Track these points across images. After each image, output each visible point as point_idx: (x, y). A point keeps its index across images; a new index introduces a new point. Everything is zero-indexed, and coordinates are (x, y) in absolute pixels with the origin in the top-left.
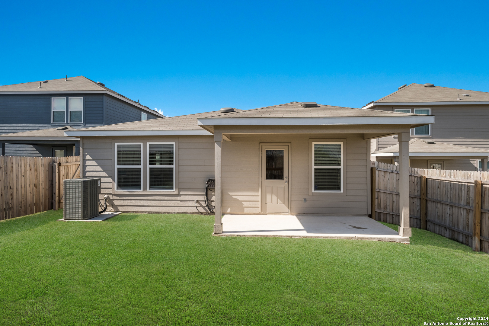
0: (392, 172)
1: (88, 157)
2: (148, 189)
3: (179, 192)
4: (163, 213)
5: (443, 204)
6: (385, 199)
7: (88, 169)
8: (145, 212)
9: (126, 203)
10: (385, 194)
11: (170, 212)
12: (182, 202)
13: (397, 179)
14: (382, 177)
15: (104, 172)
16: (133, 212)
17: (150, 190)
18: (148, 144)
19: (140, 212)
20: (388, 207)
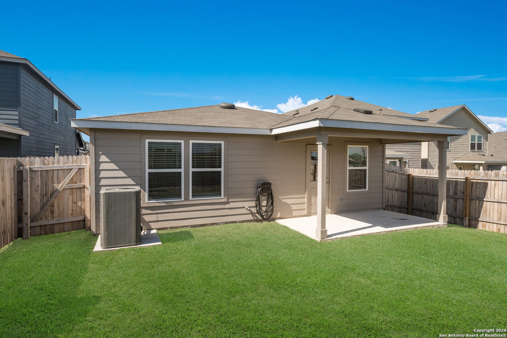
0: (393, 172)
1: (103, 158)
2: (191, 198)
3: (228, 200)
4: (208, 225)
5: (430, 195)
6: (388, 193)
7: (102, 174)
8: (187, 226)
9: (161, 217)
10: (388, 190)
11: (217, 223)
12: (230, 210)
13: (395, 177)
14: (387, 175)
15: (128, 179)
16: (171, 228)
17: (193, 199)
18: (191, 142)
19: (181, 226)
20: (390, 201)
